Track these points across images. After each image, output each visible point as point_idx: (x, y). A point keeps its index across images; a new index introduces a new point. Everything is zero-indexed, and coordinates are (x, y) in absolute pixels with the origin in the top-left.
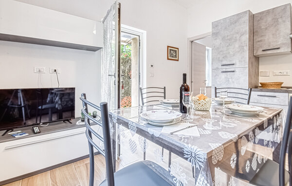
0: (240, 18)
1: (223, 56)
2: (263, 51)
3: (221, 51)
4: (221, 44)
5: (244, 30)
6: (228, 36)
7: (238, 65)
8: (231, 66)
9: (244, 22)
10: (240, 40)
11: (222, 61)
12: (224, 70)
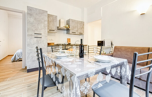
0: (44, 13)
1: (35, 29)
2: (50, 30)
3: (34, 26)
4: (34, 21)
5: (46, 19)
6: (38, 19)
7: (43, 35)
8: (40, 35)
9: (46, 16)
10: (44, 23)
11: (34, 31)
12: (36, 36)
